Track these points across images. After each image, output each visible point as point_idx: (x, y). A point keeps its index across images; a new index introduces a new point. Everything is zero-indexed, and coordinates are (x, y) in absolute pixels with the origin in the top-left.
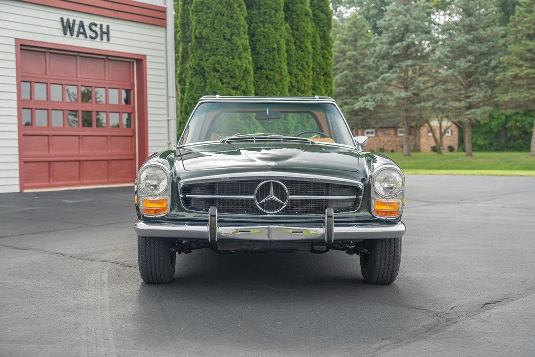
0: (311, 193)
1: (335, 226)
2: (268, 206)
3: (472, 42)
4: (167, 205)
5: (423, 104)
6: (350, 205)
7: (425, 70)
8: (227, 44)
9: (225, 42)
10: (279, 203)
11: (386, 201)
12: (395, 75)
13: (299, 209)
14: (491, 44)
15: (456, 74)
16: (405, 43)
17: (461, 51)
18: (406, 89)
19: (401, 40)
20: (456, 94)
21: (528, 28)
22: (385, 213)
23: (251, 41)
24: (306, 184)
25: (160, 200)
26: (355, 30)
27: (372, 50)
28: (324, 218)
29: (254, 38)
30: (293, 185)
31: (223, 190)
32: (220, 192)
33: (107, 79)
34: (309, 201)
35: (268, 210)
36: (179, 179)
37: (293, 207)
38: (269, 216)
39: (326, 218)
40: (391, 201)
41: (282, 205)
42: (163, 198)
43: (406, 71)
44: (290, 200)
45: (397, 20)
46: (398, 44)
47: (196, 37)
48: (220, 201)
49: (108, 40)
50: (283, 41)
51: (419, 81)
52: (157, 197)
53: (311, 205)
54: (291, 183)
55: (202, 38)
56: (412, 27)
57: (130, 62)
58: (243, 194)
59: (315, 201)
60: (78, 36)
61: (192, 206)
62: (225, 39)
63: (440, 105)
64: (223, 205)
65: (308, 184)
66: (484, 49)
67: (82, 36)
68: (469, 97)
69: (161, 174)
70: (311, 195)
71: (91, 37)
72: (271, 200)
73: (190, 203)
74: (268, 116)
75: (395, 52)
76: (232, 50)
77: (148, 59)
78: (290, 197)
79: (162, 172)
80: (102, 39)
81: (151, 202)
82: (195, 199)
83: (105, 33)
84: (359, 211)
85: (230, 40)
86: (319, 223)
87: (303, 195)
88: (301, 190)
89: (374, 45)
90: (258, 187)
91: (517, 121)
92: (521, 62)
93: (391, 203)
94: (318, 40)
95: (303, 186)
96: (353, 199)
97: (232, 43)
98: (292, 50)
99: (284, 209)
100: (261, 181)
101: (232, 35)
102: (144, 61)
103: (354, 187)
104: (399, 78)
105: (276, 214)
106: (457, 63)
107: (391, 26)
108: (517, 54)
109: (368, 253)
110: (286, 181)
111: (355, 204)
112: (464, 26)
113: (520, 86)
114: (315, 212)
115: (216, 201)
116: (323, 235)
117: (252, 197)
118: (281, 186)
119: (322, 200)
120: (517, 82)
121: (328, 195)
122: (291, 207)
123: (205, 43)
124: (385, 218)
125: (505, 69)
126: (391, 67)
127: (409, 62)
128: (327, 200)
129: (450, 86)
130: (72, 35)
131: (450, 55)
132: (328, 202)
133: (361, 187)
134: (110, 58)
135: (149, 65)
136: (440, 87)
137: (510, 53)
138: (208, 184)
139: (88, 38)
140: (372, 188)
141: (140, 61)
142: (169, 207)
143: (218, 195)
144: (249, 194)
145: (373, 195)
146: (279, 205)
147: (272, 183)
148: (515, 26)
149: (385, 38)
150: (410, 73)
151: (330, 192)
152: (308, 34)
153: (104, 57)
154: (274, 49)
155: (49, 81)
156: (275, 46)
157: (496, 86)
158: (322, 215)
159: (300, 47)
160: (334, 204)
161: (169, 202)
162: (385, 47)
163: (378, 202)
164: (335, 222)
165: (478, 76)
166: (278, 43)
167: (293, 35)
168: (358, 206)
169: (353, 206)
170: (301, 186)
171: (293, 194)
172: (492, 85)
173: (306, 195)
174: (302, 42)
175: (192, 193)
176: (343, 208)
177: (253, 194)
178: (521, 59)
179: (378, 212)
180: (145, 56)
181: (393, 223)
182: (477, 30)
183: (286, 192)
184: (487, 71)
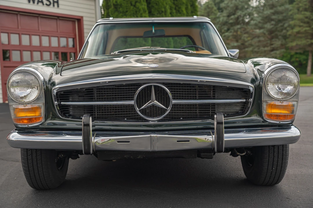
0: (196, 97)
1: (226, 133)
2: (151, 111)
3: (274, 14)
4: (41, 113)
5: (246, 49)
6: (238, 108)
7: (248, 30)
8: (133, 8)
9: (132, 7)
10: (162, 108)
11: (280, 104)
12: (231, 34)
13: (183, 115)
14: (284, 14)
15: (265, 32)
16: (236, 16)
17: (267, 19)
18: (237, 41)
19: (234, 14)
20: (265, 43)
21: (305, 5)
22: (277, 116)
23: (148, 7)
24: (190, 87)
25: (32, 109)
26: (208, 10)
27: (218, 20)
28: (213, 124)
29: (150, 6)
30: (177, 89)
31: (102, 96)
32: (100, 98)
33: (59, 31)
34: (194, 105)
35: (151, 116)
36: (53, 84)
37: (178, 113)
38: (151, 123)
39: (215, 123)
40: (285, 103)
41: (165, 111)
42: (36, 105)
43: (237, 32)
44: (174, 105)
45: (231, 3)
46: (232, 17)
47: (114, 5)
48: (99, 108)
49: (58, 6)
50: (168, 7)
51: (244, 37)
52: (28, 105)
53: (196, 110)
54: (174, 87)
55: (117, 5)
56: (240, 7)
57: (73, 21)
58: (124, 100)
59: (201, 105)
60: (38, 3)
61: (71, 113)
62: (131, 5)
63: (256, 49)
64: (102, 112)
65: (193, 87)
66: (280, 17)
67: (40, 4)
68: (272, 44)
69: (32, 80)
70: (196, 99)
71: (46, 4)
72: (153, 106)
73: (68, 111)
74: (154, 34)
75: (231, 21)
76: (136, 12)
77: (84, 19)
78: (174, 102)
79: (33, 78)
80: (54, 6)
81: (22, 110)
82: (74, 106)
83: (55, 2)
84: (249, 116)
85: (135, 6)
86: (207, 130)
87: (188, 99)
88: (185, 94)
89: (219, 18)
90: (138, 92)
91: (297, 58)
92: (302, 24)
93: (286, 106)
94: (189, 7)
95: (188, 89)
96: (241, 102)
97: (136, 7)
98: (173, 13)
99: (167, 115)
100: (140, 85)
101: (136, 2)
102: (82, 20)
103: (242, 89)
104: (233, 35)
105: (159, 121)
106: (266, 26)
107: (228, 6)
108: (299, 20)
109: (252, 154)
110: (169, 84)
111: (243, 108)
112: (269, 5)
113: (301, 37)
114: (201, 117)
115: (95, 108)
116: (212, 144)
117: (132, 102)
118: (164, 90)
119: (208, 105)
120: (300, 35)
121: (214, 98)
122: (175, 113)
123: (119, 8)
124: (278, 122)
125: (292, 28)
126: (228, 30)
127: (239, 26)
128: (214, 104)
129: (262, 39)
130: (34, 2)
131: (262, 21)
132: (214, 106)
133: (251, 89)
134: (60, 18)
135: (85, 23)
136: (256, 40)
137: (295, 19)
138: (84, 90)
139: (45, 5)
140: (264, 90)
141: (79, 20)
142: (43, 115)
143: (97, 101)
144: (129, 100)
145: (264, 98)
146: (163, 111)
147: (153, 86)
148: (298, 4)
149: (225, 13)
150: (239, 33)
151: (216, 95)
152: (183, 3)
153: (56, 18)
154: (162, 12)
155: (20, 33)
156: (163, 10)
157: (288, 38)
158: (210, 121)
159: (179, 11)
160: (221, 108)
161: (43, 110)
162: (225, 19)
163: (269, 105)
164: (226, 128)
165: (277, 33)
166: (165, 8)
167: (174, 3)
168: (247, 111)
169: (241, 110)
170: (185, 89)
171: (177, 99)
172: (285, 37)
173: (191, 99)
174: (180, 8)
175: (71, 100)
176: (230, 112)
177: (133, 100)
178: (302, 22)
179: (270, 116)
180: (82, 17)
181: (286, 127)
182: (276, 7)
183: (169, 96)
184: (282, 30)
